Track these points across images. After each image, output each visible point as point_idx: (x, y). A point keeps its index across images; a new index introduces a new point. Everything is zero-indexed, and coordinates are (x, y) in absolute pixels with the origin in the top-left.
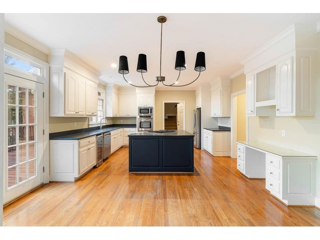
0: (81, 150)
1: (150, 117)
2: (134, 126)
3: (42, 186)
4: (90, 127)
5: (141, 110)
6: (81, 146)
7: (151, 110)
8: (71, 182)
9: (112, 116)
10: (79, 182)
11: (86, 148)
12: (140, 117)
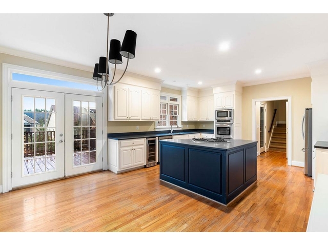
0: (122, 149)
1: (229, 121)
2: (211, 131)
3: (101, 171)
4: (156, 130)
5: (219, 113)
6: (122, 145)
7: (230, 112)
8: (115, 173)
9: (186, 121)
10: (120, 175)
11: (131, 148)
12: (218, 121)
